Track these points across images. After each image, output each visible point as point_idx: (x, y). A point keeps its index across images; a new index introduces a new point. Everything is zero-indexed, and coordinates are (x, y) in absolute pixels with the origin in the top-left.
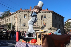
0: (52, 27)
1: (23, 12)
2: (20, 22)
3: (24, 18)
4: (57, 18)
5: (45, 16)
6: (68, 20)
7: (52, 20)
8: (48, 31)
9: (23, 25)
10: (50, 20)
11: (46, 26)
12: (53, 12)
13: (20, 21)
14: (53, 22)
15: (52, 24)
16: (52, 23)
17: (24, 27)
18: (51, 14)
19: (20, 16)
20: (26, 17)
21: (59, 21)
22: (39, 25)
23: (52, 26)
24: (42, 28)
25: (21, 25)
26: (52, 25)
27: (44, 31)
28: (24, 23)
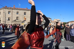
1: (7, 9)
3: (9, 13)
8: (27, 24)
11: (25, 21)
13: (5, 16)
18: (30, 12)
19: (5, 12)
20: (10, 13)
22: (20, 19)
24: (23, 22)
25: (6, 20)
28: (9, 18)
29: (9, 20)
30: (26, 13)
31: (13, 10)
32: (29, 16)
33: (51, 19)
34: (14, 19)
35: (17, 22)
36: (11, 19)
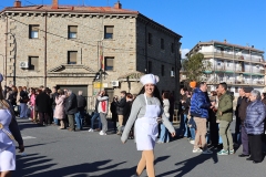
0: (134, 71)
1: (23, 15)
2: (13, 53)
3: (30, 37)
4: (156, 39)
5: (108, 30)
6: (198, 47)
7: (134, 45)
8: (119, 87)
9: (27, 66)
10: (128, 45)
11: (111, 68)
12: (140, 15)
13: (15, 49)
14: (137, 53)
15: (135, 61)
16: (135, 56)
17: (32, 73)
18: (131, 24)
19: (13, 32)
20: (36, 35)
21: (163, 51)
22: (86, 63)
23: (135, 67)
24: (99, 76)
25: (19, 67)
26: (135, 64)
27: (105, 85)
28: (30, 58)
29: (31, 67)
30: (115, 31)
31: (49, 20)
32: (132, 43)
33: (260, 53)
34: (57, 64)
35: (68, 76)
36: (41, 61)
